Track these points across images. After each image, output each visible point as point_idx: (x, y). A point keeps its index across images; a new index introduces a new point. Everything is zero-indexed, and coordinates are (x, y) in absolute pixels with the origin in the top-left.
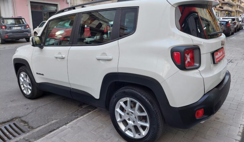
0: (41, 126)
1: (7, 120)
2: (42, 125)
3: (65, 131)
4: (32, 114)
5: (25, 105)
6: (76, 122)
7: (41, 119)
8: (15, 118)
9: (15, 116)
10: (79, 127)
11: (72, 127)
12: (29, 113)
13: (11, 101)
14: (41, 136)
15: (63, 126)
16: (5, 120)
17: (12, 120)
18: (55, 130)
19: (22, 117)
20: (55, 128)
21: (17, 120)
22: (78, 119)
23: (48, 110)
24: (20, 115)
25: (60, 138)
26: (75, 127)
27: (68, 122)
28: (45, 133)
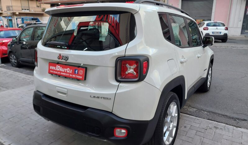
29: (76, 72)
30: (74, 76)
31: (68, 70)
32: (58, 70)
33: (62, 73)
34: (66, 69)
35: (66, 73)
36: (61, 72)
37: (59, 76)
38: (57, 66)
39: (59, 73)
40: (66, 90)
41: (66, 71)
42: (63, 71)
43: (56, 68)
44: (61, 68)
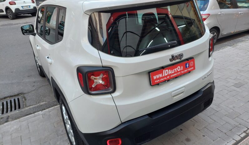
0: (31, 106)
1: (15, 94)
2: (33, 105)
3: (36, 117)
4: (33, 92)
5: (34, 82)
6: (51, 109)
7: (36, 98)
8: (21, 94)
9: (21, 92)
10: (50, 115)
11: (44, 114)
12: (32, 91)
13: (28, 77)
14: (18, 118)
15: (40, 111)
16: (13, 94)
17: (18, 95)
18: (31, 114)
19: (26, 93)
20: (32, 113)
21: (22, 95)
22: (55, 107)
23: (46, 91)
24: (25, 92)
25: (28, 124)
26: (47, 115)
27: (46, 108)
28: (22, 116)
29: (187, 65)
30: (186, 71)
31: (179, 68)
32: (166, 75)
33: (171, 76)
34: (176, 69)
35: (178, 72)
36: (170, 74)
37: (168, 80)
38: (164, 71)
39: (168, 77)
40: (184, 88)
41: (176, 71)
42: (172, 73)
43: (162, 75)
44: (170, 70)
